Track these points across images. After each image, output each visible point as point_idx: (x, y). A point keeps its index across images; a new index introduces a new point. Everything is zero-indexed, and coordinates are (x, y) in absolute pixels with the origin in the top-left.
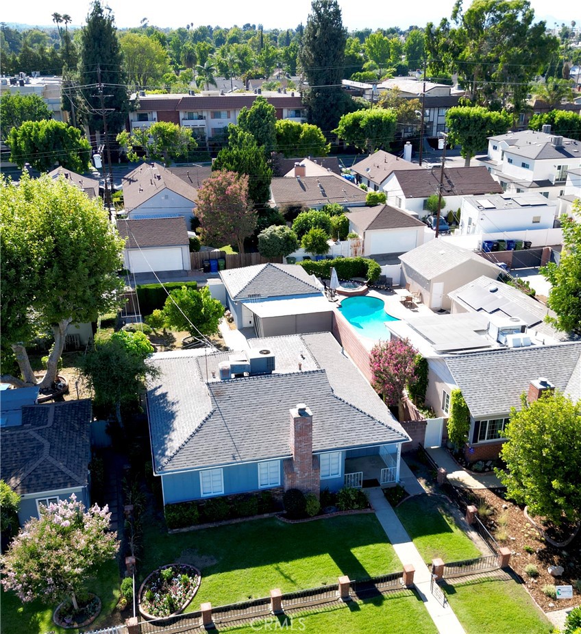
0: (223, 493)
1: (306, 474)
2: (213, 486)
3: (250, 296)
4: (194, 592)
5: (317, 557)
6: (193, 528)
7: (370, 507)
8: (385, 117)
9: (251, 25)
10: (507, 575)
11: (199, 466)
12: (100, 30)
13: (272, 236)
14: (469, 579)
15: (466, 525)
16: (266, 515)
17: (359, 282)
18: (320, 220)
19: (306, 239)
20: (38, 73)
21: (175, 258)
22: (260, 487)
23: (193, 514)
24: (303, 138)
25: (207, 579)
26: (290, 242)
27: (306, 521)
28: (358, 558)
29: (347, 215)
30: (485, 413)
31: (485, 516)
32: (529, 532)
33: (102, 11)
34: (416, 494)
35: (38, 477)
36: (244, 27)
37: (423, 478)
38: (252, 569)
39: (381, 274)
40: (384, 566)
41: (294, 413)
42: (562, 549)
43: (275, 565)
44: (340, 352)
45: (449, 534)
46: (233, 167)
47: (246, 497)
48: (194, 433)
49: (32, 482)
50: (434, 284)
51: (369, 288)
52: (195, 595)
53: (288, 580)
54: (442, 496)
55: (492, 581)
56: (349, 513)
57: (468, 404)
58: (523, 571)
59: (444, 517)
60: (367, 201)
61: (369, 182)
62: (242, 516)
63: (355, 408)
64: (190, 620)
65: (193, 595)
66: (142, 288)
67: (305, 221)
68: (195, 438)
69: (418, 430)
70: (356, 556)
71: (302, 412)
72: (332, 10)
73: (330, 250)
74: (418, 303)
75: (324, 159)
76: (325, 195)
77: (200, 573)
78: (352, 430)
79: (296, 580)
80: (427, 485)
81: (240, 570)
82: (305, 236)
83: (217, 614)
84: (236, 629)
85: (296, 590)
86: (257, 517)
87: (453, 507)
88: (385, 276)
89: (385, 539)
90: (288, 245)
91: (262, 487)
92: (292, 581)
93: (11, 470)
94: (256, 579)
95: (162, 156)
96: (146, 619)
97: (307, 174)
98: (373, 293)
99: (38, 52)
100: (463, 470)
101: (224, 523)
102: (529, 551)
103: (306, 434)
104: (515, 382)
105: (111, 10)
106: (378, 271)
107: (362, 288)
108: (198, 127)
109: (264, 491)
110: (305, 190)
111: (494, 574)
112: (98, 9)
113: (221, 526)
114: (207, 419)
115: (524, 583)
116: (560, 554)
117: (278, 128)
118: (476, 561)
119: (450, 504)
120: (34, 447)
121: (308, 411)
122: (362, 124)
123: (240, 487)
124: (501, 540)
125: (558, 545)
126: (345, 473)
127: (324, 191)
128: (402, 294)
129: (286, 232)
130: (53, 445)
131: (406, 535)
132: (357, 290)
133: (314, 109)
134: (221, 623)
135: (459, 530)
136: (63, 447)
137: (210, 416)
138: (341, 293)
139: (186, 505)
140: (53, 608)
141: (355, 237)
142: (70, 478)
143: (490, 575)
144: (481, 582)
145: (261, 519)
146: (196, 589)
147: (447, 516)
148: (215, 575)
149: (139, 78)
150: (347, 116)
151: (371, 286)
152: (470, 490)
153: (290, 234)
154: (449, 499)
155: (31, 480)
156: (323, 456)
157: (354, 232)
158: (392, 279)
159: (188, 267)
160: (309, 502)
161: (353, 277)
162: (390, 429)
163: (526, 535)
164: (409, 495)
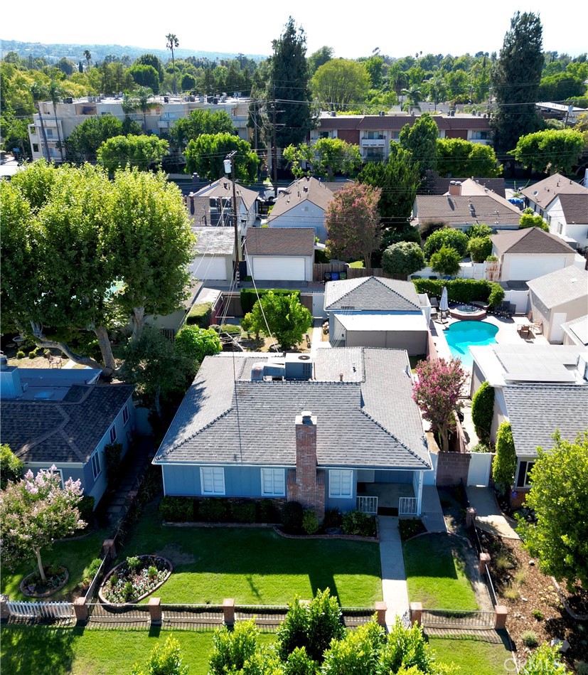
0: (224, 494)
1: (310, 488)
2: (213, 485)
3: (343, 308)
4: (157, 586)
5: (295, 576)
6: (187, 524)
7: (375, 536)
8: (568, 139)
9: (484, 53)
10: (499, 638)
11: (198, 461)
12: (289, 50)
13: (396, 252)
14: (452, 633)
15: (476, 574)
16: (264, 525)
17: (478, 306)
18: (456, 240)
19: (435, 258)
20: (239, 94)
21: (297, 268)
22: (263, 494)
23: (186, 509)
24: (472, 158)
25: (176, 576)
26: (415, 259)
27: (301, 537)
28: (337, 586)
29: (492, 238)
30: (532, 454)
31: (503, 568)
32: (547, 596)
33: (295, 32)
34: (435, 531)
35: (45, 447)
36: (477, 55)
37: (452, 516)
38: (223, 575)
39: (504, 300)
40: (361, 599)
41: (299, 420)
42: (579, 622)
43: (248, 576)
44: (404, 371)
45: (452, 580)
46: (375, 181)
47: (245, 501)
48: (204, 429)
49: (39, 452)
50: (555, 314)
51: (488, 314)
52: (157, 589)
53: (255, 593)
54: (464, 538)
55: (476, 640)
56: (350, 537)
57: (515, 440)
58: (519, 638)
59: (455, 560)
60: (520, 223)
61: (536, 206)
62: (238, 521)
63: (379, 426)
64: (141, 613)
65: (154, 588)
66: (246, 291)
67: (438, 239)
68: (204, 434)
69: (460, 463)
70: (336, 583)
71: (307, 420)
72: (532, 27)
73: (460, 272)
74: (537, 334)
75: (489, 180)
76: (474, 216)
77: (172, 569)
78: (368, 449)
79: (262, 595)
80: (452, 524)
81: (211, 574)
82: (434, 255)
83: (169, 612)
84: (178, 631)
85: (258, 606)
86: (254, 525)
87: (470, 553)
88: (509, 302)
89: (377, 572)
90: (413, 263)
91: (266, 495)
92: (258, 595)
93: (28, 438)
94: (223, 586)
95: (326, 172)
96: (101, 602)
97: (463, 193)
98: (491, 319)
99: (242, 75)
100: (502, 515)
101: (219, 525)
102: (539, 618)
103: (309, 444)
104: (581, 423)
105: (303, 31)
106: (501, 295)
107: (479, 313)
108: (377, 146)
109: (267, 500)
110: (453, 209)
111: (485, 634)
112: (291, 31)
113: (215, 528)
114: (222, 416)
115: (515, 651)
116: (575, 629)
117: (446, 147)
118: (470, 615)
119: (469, 549)
120: (55, 420)
121: (314, 420)
122: (541, 145)
123: (242, 491)
124: (510, 599)
125: (576, 616)
126: (358, 495)
127: (474, 211)
128: (520, 322)
129: (413, 248)
130: (72, 420)
131: (403, 572)
132: (473, 314)
133: (501, 131)
134: (169, 622)
135: (465, 578)
136: (82, 424)
137: (225, 414)
138: (454, 316)
139: (183, 499)
140: (25, 575)
141: (494, 260)
142: (74, 453)
143: (480, 633)
144: (462, 639)
145: (258, 528)
146: (160, 583)
147: (458, 560)
148: (185, 574)
149: (340, 100)
150: (527, 136)
151: (490, 311)
152: (500, 537)
153: (417, 251)
154: (469, 543)
155: (39, 449)
156: (332, 473)
157: (495, 256)
158: (515, 306)
159: (310, 278)
160: (305, 518)
161: (473, 300)
162: (412, 454)
163: (542, 599)
164: (427, 531)
